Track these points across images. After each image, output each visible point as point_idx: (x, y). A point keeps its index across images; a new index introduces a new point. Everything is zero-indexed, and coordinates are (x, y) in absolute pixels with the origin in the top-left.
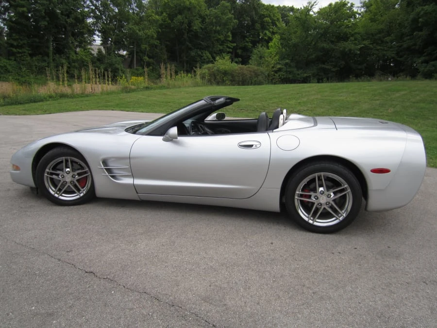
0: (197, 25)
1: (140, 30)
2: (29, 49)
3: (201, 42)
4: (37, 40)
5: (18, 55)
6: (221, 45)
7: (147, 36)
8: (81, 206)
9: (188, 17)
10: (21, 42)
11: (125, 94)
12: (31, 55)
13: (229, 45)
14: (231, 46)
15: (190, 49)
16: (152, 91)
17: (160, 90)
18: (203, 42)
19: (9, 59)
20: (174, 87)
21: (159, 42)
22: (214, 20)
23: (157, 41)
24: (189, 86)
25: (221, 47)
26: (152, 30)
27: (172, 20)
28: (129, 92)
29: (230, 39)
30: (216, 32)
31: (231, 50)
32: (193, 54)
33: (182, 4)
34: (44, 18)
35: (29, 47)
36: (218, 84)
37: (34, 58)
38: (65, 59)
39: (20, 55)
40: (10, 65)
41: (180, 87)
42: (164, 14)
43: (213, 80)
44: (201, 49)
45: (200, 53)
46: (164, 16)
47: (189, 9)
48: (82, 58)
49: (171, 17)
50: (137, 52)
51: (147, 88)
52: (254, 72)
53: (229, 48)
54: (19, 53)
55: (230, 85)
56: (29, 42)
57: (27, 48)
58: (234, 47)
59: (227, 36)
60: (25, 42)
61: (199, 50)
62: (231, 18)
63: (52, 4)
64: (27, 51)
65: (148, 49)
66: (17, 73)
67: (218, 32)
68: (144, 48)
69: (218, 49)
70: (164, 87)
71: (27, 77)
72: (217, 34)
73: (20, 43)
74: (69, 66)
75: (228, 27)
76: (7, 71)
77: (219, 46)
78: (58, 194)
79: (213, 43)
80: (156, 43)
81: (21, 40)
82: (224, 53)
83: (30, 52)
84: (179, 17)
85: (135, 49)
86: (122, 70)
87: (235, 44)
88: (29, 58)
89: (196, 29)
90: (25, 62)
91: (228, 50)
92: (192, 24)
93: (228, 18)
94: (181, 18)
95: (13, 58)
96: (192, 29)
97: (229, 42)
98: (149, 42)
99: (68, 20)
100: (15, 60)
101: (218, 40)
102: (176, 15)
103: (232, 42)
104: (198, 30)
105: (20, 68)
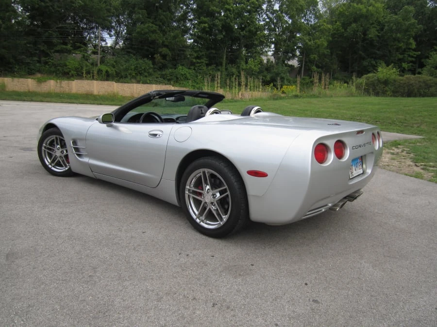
0: (373, 33)
1: (310, 40)
2: (207, 59)
3: (377, 52)
4: (214, 51)
5: (197, 65)
6: (401, 54)
7: (317, 45)
8: (67, 178)
9: (363, 25)
10: (201, 54)
11: (273, 101)
12: (207, 65)
13: (411, 54)
14: (415, 54)
15: (364, 59)
16: (300, 100)
17: (309, 99)
18: (379, 50)
19: (189, 69)
20: (326, 96)
21: (329, 51)
22: (394, 27)
23: (327, 50)
24: (342, 96)
25: (401, 57)
26: (323, 39)
27: (345, 30)
28: (277, 99)
29: (414, 46)
30: (395, 40)
31: (414, 59)
32: (365, 63)
33: (358, 12)
34: (220, 32)
35: (207, 58)
36: (377, 94)
37: (210, 68)
38: (236, 68)
39: (199, 65)
40: (189, 73)
41: (332, 96)
42: (338, 23)
43: (371, 91)
44: (375, 59)
45: (374, 62)
46: (338, 25)
47: (366, 17)
48: (250, 67)
49: (345, 25)
50: (306, 62)
51: (296, 96)
52: (424, 82)
53: (412, 57)
54: (198, 63)
55: (391, 96)
56: (207, 53)
57: (205, 59)
58: (417, 55)
59: (408, 44)
60: (204, 53)
61: (373, 59)
62: (414, 23)
63: (229, 19)
64: (205, 62)
65: (316, 59)
66: (194, 80)
67: (399, 40)
68: (312, 58)
69: (397, 59)
70: (314, 95)
71: (201, 84)
72: (396, 43)
73: (199, 54)
74: (239, 74)
75: (409, 33)
76: (187, 79)
77: (399, 55)
78: (51, 165)
79: (390, 51)
80: (326, 53)
81: (201, 52)
82: (404, 62)
83: (207, 62)
84: (354, 25)
85: (304, 59)
86: (287, 80)
87: (420, 53)
88: (205, 68)
89: (371, 38)
90: (201, 71)
91: (410, 59)
92: (368, 32)
93: (410, 24)
94: (355, 26)
95: (192, 67)
96: (367, 37)
97: (411, 51)
98: (319, 52)
99: (242, 33)
100: (194, 69)
101: (398, 49)
102: (350, 23)
103: (415, 50)
104: (374, 39)
105: (197, 77)
